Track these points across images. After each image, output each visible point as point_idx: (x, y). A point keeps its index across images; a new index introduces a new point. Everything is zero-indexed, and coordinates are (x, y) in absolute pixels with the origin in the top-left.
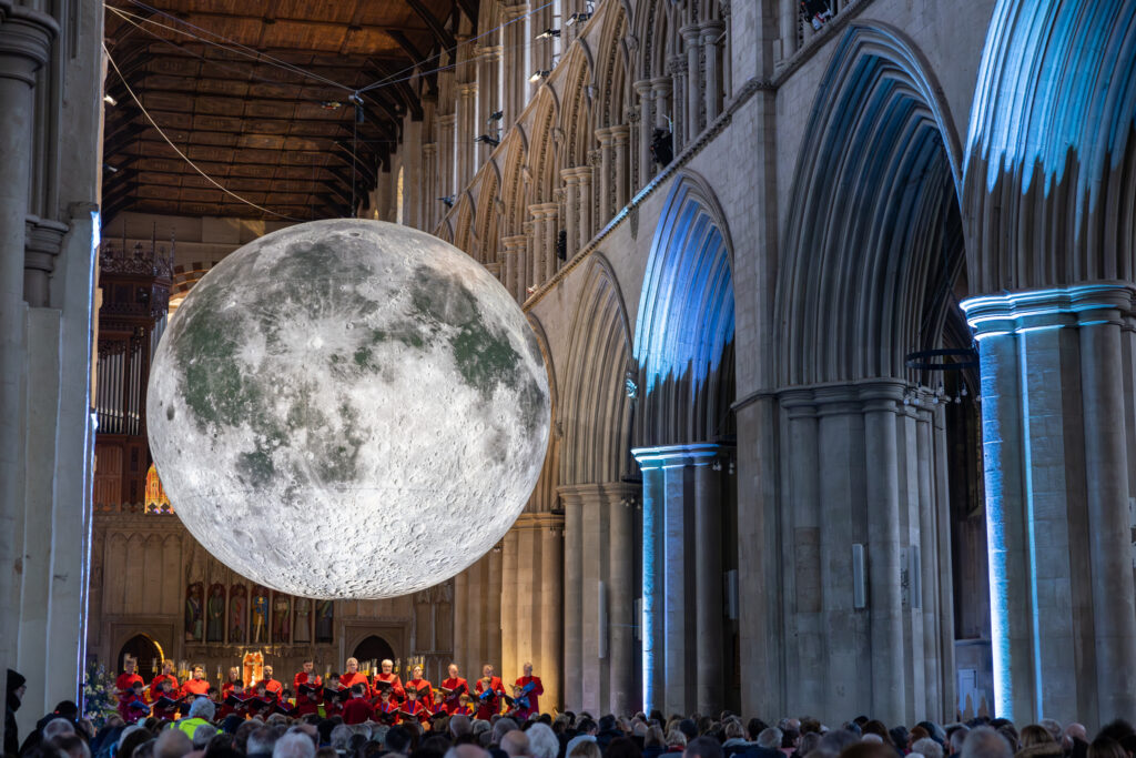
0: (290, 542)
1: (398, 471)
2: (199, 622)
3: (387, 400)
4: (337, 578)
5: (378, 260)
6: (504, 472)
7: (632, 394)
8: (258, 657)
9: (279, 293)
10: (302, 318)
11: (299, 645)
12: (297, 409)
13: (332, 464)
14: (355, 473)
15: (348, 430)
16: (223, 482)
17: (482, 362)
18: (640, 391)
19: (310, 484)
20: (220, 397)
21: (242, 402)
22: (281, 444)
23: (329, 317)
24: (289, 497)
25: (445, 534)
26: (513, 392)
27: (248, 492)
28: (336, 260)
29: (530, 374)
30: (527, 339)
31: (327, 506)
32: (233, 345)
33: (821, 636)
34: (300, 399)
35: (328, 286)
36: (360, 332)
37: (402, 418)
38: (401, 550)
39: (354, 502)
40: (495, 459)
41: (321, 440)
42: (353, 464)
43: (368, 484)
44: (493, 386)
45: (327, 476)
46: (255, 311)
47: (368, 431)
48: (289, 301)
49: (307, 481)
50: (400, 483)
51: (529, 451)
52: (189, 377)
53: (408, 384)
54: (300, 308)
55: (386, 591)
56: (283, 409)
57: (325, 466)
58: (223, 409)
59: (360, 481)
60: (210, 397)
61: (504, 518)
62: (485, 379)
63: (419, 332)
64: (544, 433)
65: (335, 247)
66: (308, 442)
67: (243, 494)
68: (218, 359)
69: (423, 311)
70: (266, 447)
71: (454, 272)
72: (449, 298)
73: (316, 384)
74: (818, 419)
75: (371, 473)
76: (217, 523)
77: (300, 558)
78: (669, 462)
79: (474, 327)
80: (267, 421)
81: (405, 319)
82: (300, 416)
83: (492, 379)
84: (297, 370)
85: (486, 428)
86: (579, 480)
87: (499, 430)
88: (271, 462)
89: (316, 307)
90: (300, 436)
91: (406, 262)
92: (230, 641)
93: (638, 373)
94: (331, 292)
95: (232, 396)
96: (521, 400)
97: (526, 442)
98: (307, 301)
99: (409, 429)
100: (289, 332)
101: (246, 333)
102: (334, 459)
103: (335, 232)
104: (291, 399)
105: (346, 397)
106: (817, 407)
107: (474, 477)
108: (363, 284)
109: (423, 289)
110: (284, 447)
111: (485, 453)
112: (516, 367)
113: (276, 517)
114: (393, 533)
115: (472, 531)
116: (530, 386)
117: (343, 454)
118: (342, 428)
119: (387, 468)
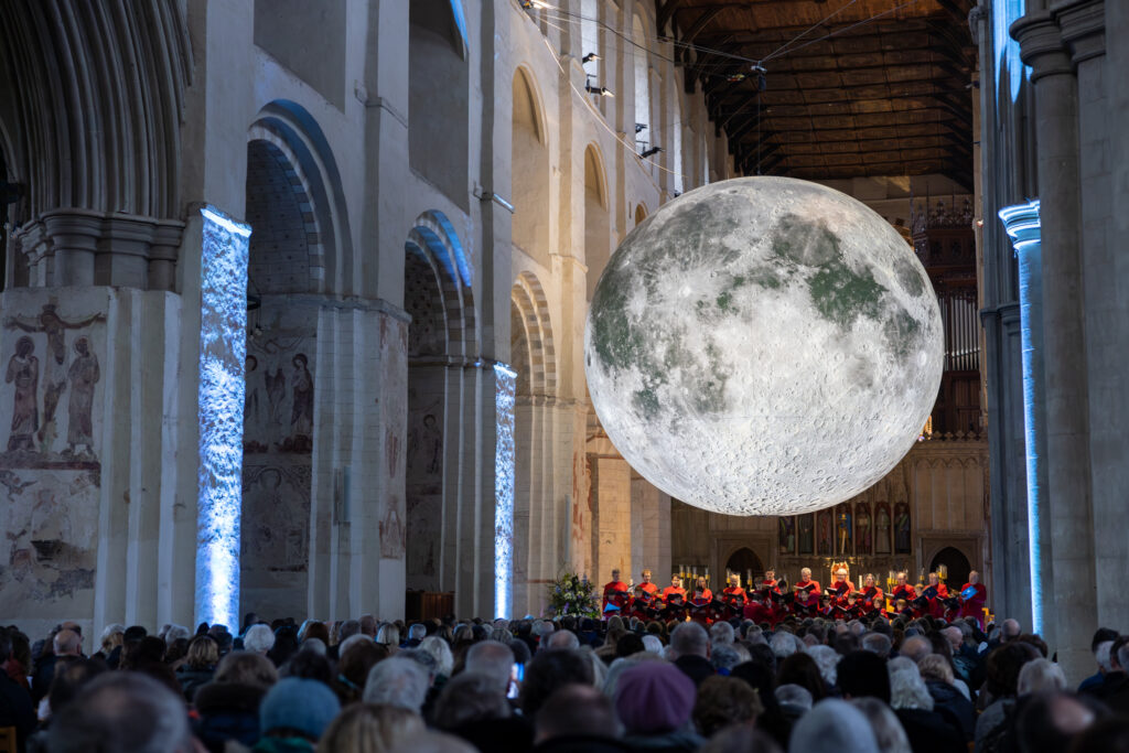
0: (685, 466)
1: (763, 401)
2: (791, 537)
3: (746, 338)
4: (735, 497)
5: (746, 213)
6: (874, 396)
9: (660, 250)
10: (675, 271)
11: (880, 556)
12: (671, 351)
13: (704, 398)
14: (725, 405)
15: (714, 367)
16: (626, 416)
17: (840, 297)
19: (689, 415)
20: (616, 345)
21: (631, 347)
23: (697, 267)
24: (674, 428)
25: (821, 456)
26: (876, 323)
27: (644, 425)
28: (711, 216)
29: (899, 305)
30: (900, 272)
31: (706, 434)
32: (624, 298)
34: (673, 341)
35: (699, 240)
36: (722, 279)
37: (762, 353)
38: (782, 471)
39: (728, 429)
40: (861, 385)
41: (692, 377)
42: (722, 396)
43: (738, 414)
44: (853, 318)
45: (702, 408)
46: (641, 268)
47: (732, 366)
48: (667, 256)
49: (686, 413)
50: (767, 412)
51: (902, 375)
52: (597, 328)
53: (765, 323)
54: (674, 262)
55: (787, 508)
56: (660, 352)
57: (698, 399)
59: (730, 411)
60: (609, 345)
61: (887, 438)
62: (842, 313)
63: (776, 275)
64: (926, 359)
65: (712, 206)
66: (682, 379)
67: (641, 427)
68: (614, 311)
69: (782, 255)
70: (651, 385)
71: (819, 216)
72: (810, 242)
73: (685, 328)
75: (739, 403)
76: (632, 453)
77: (698, 481)
79: (833, 265)
80: (649, 363)
81: (764, 264)
82: (674, 357)
83: (851, 313)
84: (670, 316)
85: (846, 357)
87: (862, 359)
88: (656, 399)
89: (687, 259)
90: (676, 374)
91: (773, 212)
92: (819, 553)
94: (701, 245)
95: (624, 343)
96: (886, 330)
97: (896, 367)
98: (680, 256)
99: (769, 362)
100: (665, 284)
101: (633, 287)
102: (705, 392)
103: (718, 191)
104: (666, 342)
105: (710, 338)
107: (839, 402)
108: (729, 236)
109: (785, 235)
110: (664, 385)
111: (849, 381)
112: (880, 299)
113: (669, 445)
114: (769, 456)
115: (850, 452)
116: (898, 316)
117: (712, 388)
118: (709, 365)
119: (752, 398)
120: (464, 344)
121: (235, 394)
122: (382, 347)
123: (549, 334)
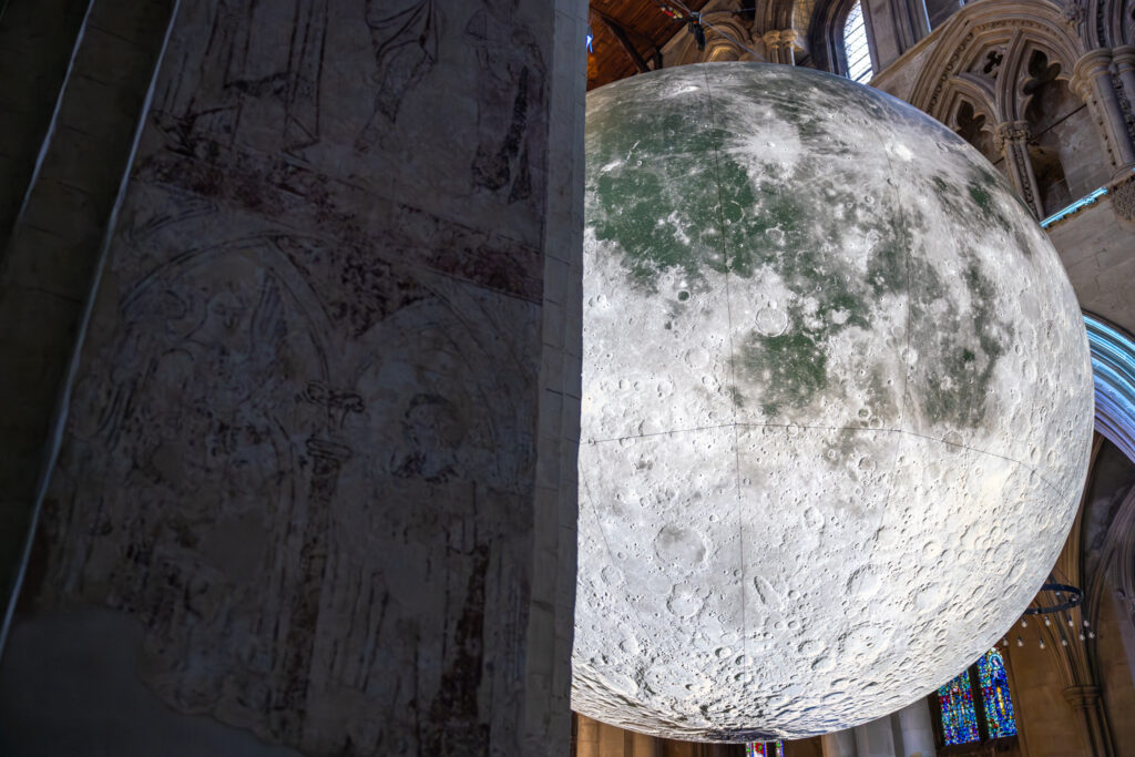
0: (799, 562)
1: (1039, 430)
3: (1029, 283)
4: (828, 668)
10: (856, 114)
12: (887, 255)
13: (947, 384)
14: (982, 414)
15: (981, 318)
16: (683, 399)
19: (900, 421)
21: (761, 227)
22: (852, 320)
23: (902, 124)
24: (847, 441)
27: (746, 427)
31: (917, 481)
32: (721, 135)
34: (892, 236)
36: (960, 160)
37: (1050, 325)
39: (965, 479)
41: (934, 325)
42: (983, 392)
43: (997, 445)
45: (935, 407)
47: (1009, 330)
48: (815, 91)
49: (895, 411)
50: (1037, 458)
54: (844, 102)
56: (858, 251)
57: (934, 384)
58: (709, 242)
59: (987, 435)
60: (670, 220)
66: (909, 325)
68: (685, 155)
70: (816, 324)
73: (919, 216)
75: (1006, 420)
77: (796, 608)
80: (821, 270)
82: (894, 269)
84: (878, 185)
88: (822, 360)
89: (872, 106)
90: (895, 308)
95: (734, 216)
99: (1057, 351)
100: (842, 126)
102: (953, 372)
104: (873, 233)
105: (973, 255)
110: (857, 329)
114: (989, 570)
117: (969, 366)
118: (970, 310)
119: (1028, 418)
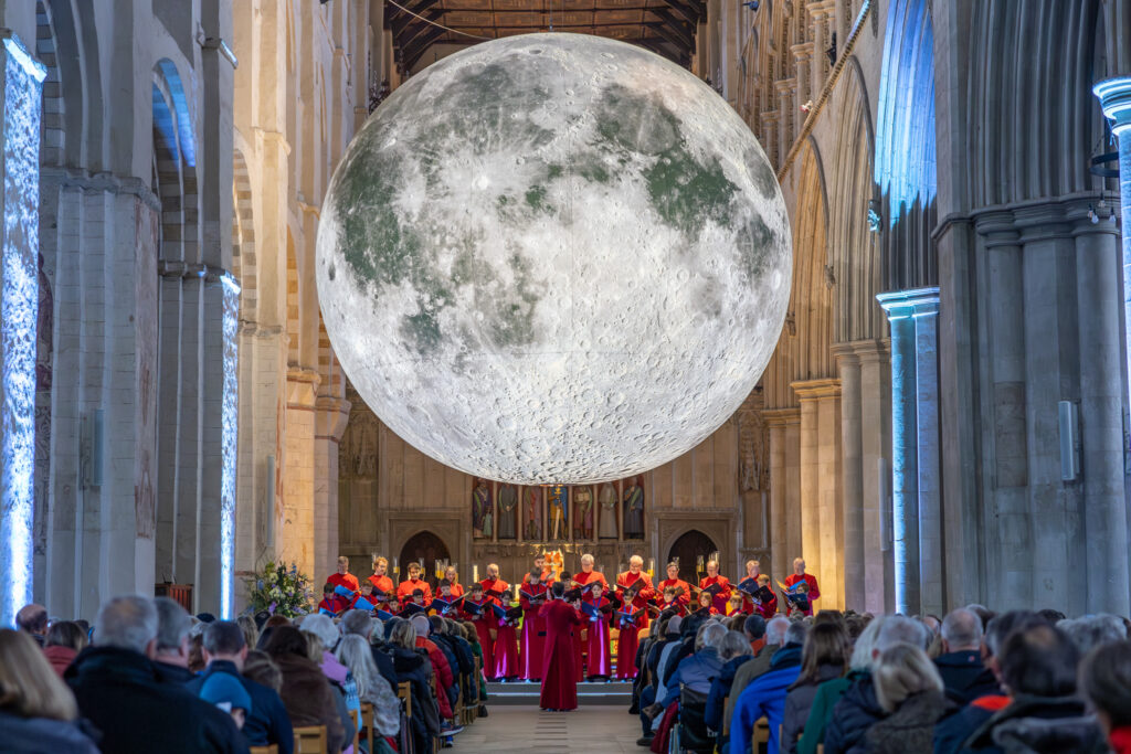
0: (468, 418)
1: (583, 330)
2: (488, 517)
3: (564, 247)
4: (530, 459)
5: (558, 80)
6: (721, 328)
7: (875, 228)
8: (557, 556)
9: (442, 126)
10: (466, 154)
11: (604, 542)
12: (461, 262)
13: (505, 325)
14: (532, 335)
15: (521, 284)
16: (388, 350)
17: (685, 196)
18: (883, 224)
19: (483, 349)
20: (379, 251)
21: (402, 256)
22: (446, 303)
23: (496, 151)
24: (459, 365)
25: (651, 404)
26: (727, 231)
27: (416, 361)
28: (509, 82)
29: (753, 209)
30: (751, 166)
31: (504, 375)
32: (391, 189)
33: (1027, 517)
34: (464, 249)
35: (497, 115)
36: (532, 167)
37: (585, 267)
38: (600, 424)
39: (534, 368)
40: (707, 312)
41: (490, 297)
42: (529, 324)
43: (549, 348)
44: (700, 225)
45: (501, 339)
46: (415, 149)
47: (545, 284)
48: (452, 134)
49: (479, 345)
50: (588, 345)
51: (755, 301)
52: (347, 229)
53: (590, 227)
54: (464, 143)
55: (593, 474)
56: (446, 263)
57: (497, 328)
58: (383, 266)
59: (539, 345)
60: (368, 252)
61: (730, 383)
62: (688, 217)
63: (604, 164)
64: (779, 280)
65: (510, 69)
66: (476, 300)
67: (412, 363)
68: (376, 207)
69: (610, 138)
70: (430, 307)
71: (653, 89)
72: (644, 122)
73: (482, 231)
74: (1021, 246)
75: (552, 334)
76: (389, 398)
77: (483, 437)
78: (920, 309)
79: (675, 154)
80: (429, 278)
81: (587, 149)
82: (465, 270)
83: (698, 217)
84: (460, 215)
85: (692, 275)
86: (854, 336)
87: (709, 278)
88: (437, 325)
89: (482, 140)
90: (467, 293)
91: (593, 81)
93: (880, 202)
94: (500, 121)
95: (391, 250)
96: (738, 241)
97: (748, 291)
98: (471, 135)
99: (594, 280)
100: (452, 171)
101: (405, 175)
102: (507, 319)
103: (513, 51)
104: (454, 250)
105: (517, 245)
106: (1019, 231)
107: (680, 335)
108: (539, 111)
109: (612, 112)
110: (450, 307)
111: (693, 306)
112: (732, 201)
113: (449, 389)
114: (585, 404)
115: (687, 400)
116: (751, 223)
117: (516, 313)
118: (514, 281)
119: (570, 327)
120: (183, 244)
121: (30, 302)
122: (137, 245)
123: (250, 236)
